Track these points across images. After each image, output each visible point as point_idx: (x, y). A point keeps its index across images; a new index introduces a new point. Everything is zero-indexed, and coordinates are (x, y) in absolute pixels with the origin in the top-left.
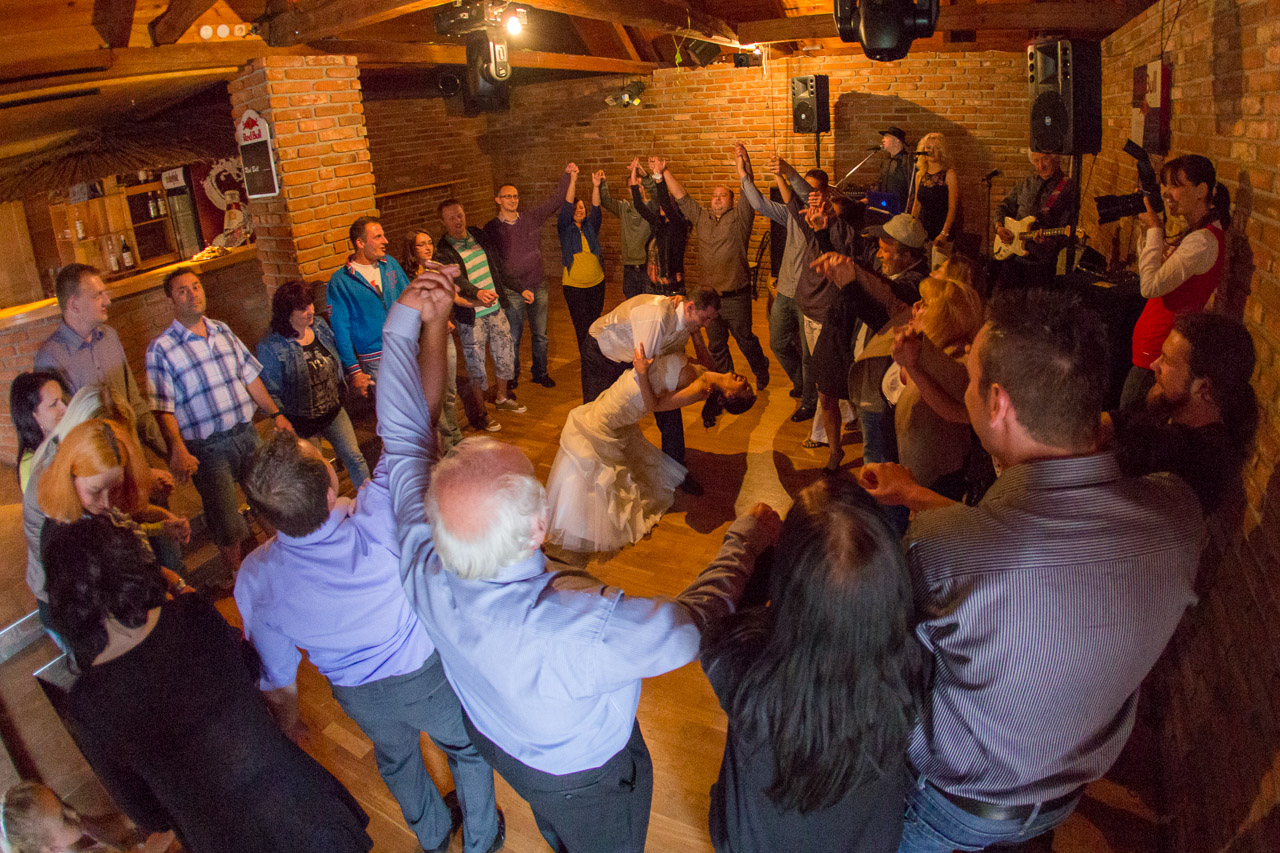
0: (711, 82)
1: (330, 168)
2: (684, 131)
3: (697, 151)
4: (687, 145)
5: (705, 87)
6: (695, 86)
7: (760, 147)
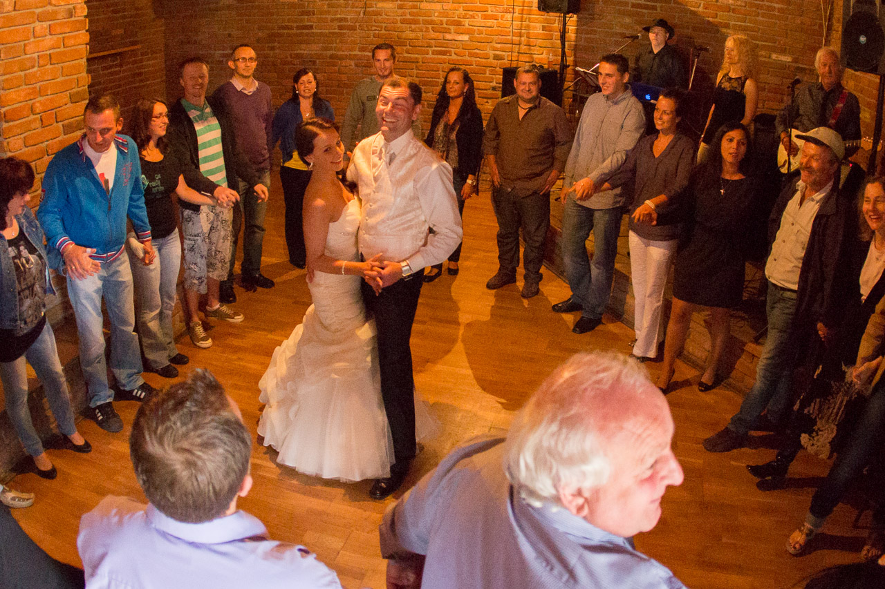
1: (45, 24)
3: (416, 22)
4: (403, 14)
7: (490, 22)
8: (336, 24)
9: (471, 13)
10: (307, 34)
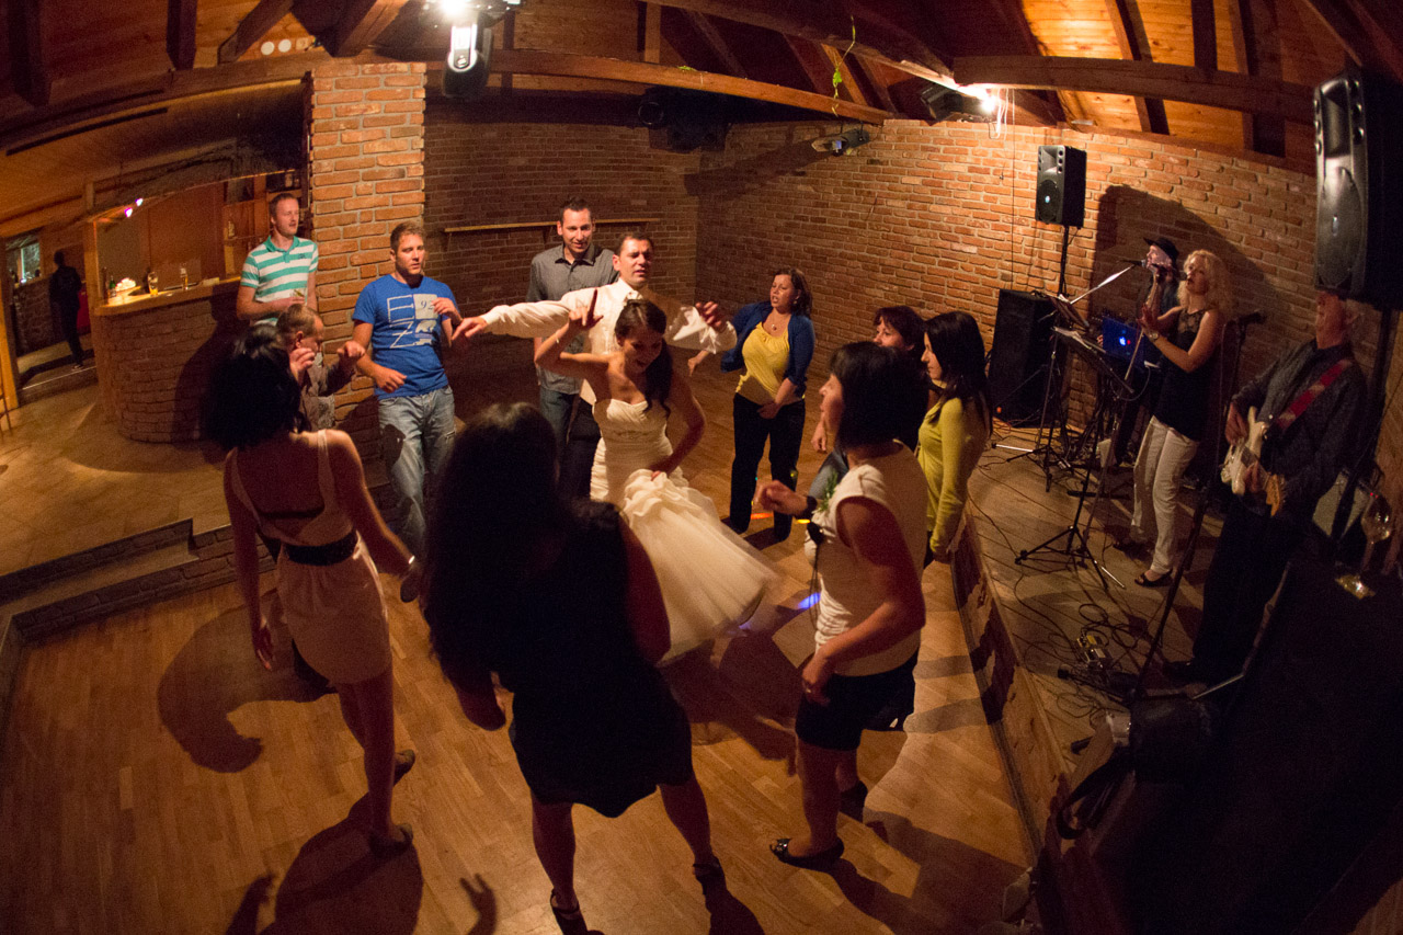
0: (950, 143)
2: (911, 198)
3: (924, 226)
4: (912, 216)
5: (942, 147)
6: (931, 145)
7: (1001, 235)
8: (848, 220)
9: (981, 221)
10: (821, 229)
